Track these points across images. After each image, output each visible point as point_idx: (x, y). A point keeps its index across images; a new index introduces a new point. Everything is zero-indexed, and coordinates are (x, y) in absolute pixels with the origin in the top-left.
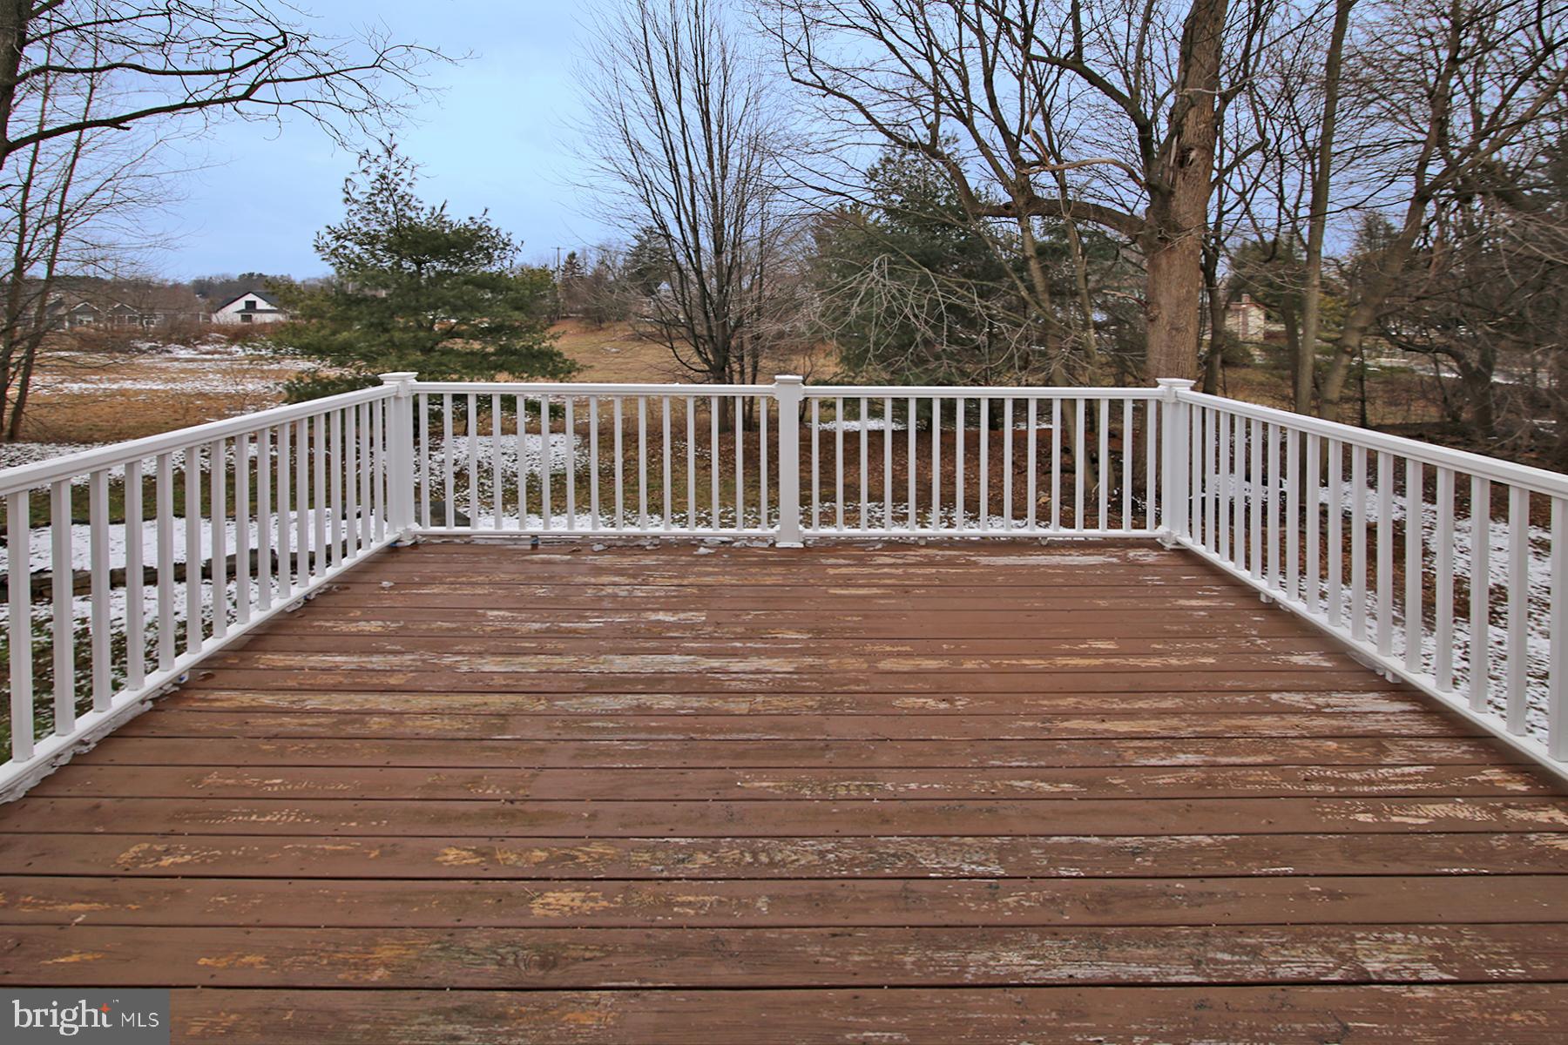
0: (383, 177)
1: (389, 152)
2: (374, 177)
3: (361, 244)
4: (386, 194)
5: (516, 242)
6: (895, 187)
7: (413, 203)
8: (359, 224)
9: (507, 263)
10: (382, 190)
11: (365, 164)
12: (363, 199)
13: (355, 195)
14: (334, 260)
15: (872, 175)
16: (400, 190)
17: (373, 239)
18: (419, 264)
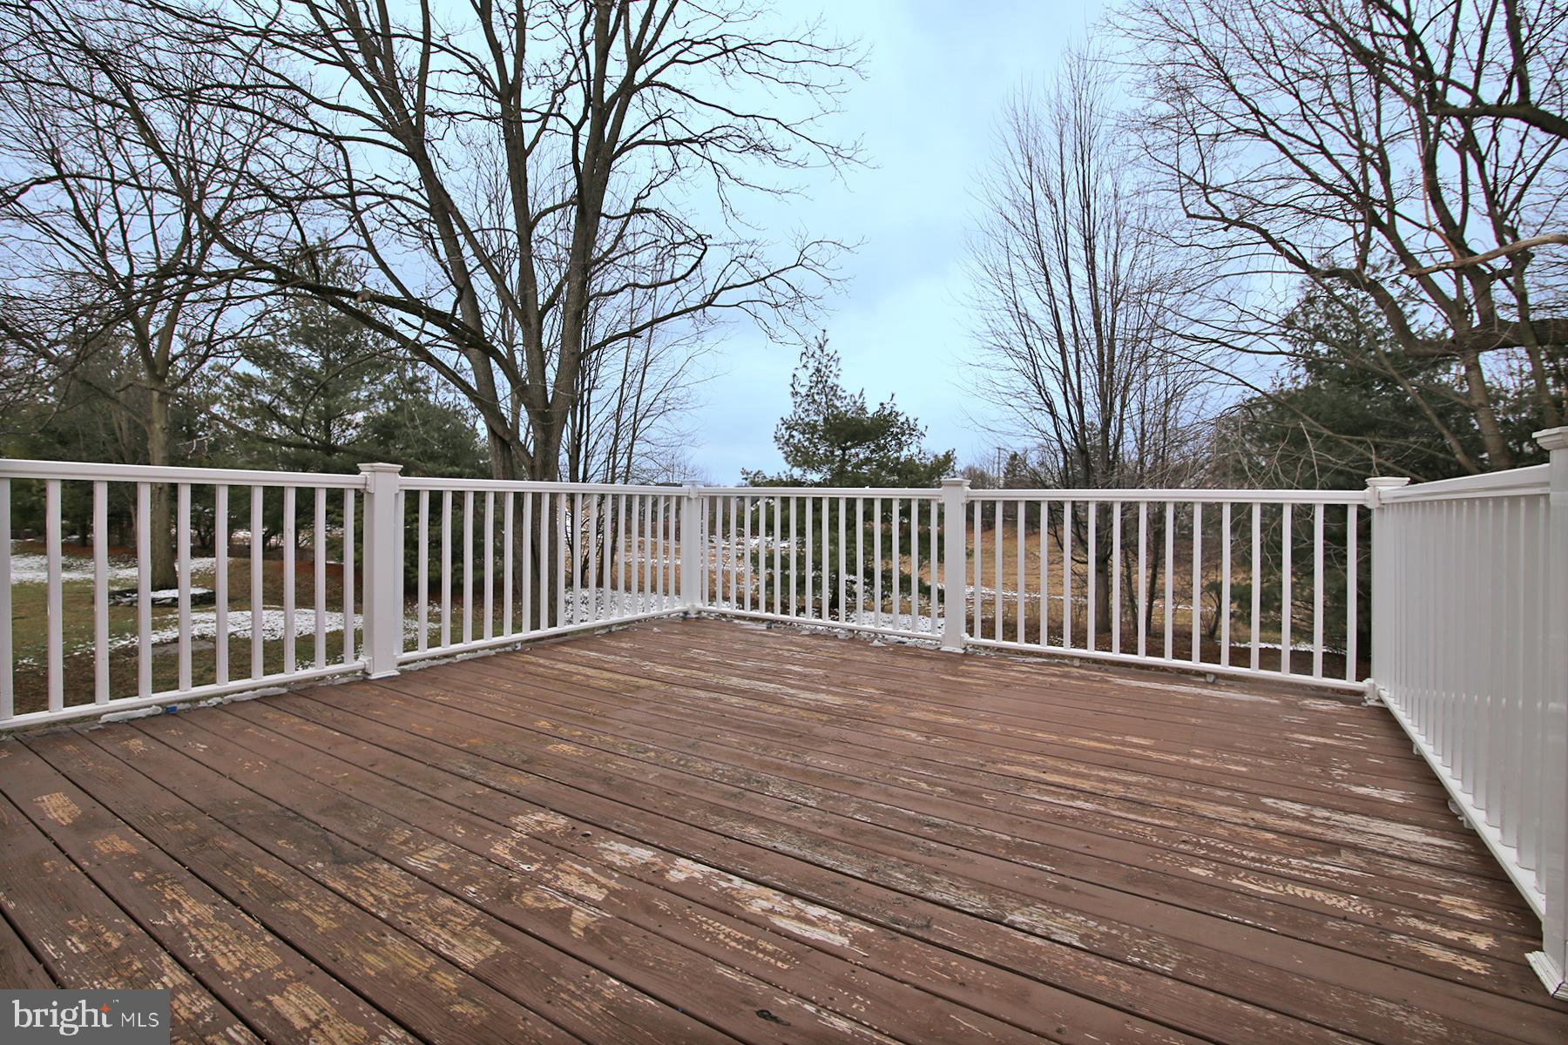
0: (818, 370)
1: (821, 347)
2: (812, 371)
3: (803, 433)
4: (820, 386)
5: (921, 427)
6: (1319, 334)
7: (839, 393)
8: (803, 416)
9: (913, 449)
10: (817, 383)
11: (805, 359)
12: (803, 391)
13: (798, 389)
14: (786, 449)
15: (1289, 322)
16: (830, 383)
17: (813, 428)
18: (844, 450)
